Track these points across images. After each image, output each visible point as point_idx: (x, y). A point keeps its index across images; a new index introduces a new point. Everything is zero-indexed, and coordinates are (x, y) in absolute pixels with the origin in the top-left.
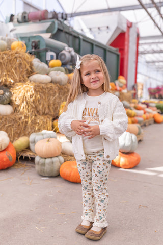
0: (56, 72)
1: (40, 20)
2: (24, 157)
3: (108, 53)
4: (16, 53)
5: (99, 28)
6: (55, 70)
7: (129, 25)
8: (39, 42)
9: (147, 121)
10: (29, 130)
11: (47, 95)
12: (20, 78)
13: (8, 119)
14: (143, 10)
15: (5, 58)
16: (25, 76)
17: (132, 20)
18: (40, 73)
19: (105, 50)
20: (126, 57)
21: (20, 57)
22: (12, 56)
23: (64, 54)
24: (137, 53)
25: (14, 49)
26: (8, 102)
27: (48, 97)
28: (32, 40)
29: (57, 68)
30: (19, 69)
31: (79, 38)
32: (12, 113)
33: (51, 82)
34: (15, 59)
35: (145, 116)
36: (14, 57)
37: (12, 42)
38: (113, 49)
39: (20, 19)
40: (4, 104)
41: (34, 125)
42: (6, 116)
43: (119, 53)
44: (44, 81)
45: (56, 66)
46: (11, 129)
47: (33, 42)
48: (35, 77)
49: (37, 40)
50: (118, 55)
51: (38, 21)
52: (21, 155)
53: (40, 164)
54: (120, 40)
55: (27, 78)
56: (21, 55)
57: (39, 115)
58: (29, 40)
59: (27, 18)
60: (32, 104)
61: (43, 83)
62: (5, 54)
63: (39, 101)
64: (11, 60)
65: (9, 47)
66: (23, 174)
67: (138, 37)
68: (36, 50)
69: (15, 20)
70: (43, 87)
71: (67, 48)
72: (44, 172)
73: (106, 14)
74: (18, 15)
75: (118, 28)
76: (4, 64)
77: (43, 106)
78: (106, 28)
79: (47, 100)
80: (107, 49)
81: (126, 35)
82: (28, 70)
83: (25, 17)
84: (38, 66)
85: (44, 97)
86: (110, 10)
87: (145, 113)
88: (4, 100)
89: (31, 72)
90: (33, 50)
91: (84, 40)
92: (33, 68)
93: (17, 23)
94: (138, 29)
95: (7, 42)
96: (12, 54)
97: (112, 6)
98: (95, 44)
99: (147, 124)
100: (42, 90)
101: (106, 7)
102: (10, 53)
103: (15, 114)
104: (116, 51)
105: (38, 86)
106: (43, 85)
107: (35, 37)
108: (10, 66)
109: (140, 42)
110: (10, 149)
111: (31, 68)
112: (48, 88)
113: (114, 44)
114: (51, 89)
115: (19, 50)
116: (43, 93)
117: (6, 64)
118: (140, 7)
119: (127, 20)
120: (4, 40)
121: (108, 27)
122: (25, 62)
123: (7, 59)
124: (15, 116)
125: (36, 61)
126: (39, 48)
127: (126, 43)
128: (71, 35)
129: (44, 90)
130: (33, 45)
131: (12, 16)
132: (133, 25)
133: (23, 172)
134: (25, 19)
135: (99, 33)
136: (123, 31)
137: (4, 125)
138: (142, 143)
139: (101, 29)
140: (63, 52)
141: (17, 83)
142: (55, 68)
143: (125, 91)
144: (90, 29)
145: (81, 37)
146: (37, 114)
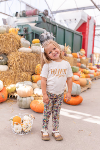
0: (36, 46)
1: (32, 15)
3: (75, 35)
4: (11, 35)
5: (70, 20)
7: (89, 18)
8: (28, 28)
9: (97, 76)
10: (17, 80)
11: (28, 60)
12: (13, 50)
13: (5, 74)
14: (97, 9)
15: (5, 38)
16: (16, 48)
17: (90, 15)
18: (25, 47)
19: (73, 33)
20: (86, 37)
21: (13, 37)
22: (8, 37)
23: (43, 36)
24: (94, 35)
25: (10, 32)
26: (5, 64)
27: (29, 61)
29: (36, 44)
30: (12, 44)
31: (56, 26)
32: (7, 70)
33: (32, 52)
34: (10, 38)
35: (95, 74)
37: (9, 29)
38: (78, 32)
39: (21, 15)
40: (3, 65)
41: (19, 77)
42: (4, 72)
43: (82, 35)
44: (27, 52)
45: (36, 43)
46: (6, 79)
47: (24, 28)
48: (21, 49)
50: (81, 36)
51: (31, 16)
52: (11, 94)
53: (19, 100)
54: (83, 27)
55: (17, 50)
56: (13, 36)
57: (23, 71)
58: (22, 27)
59: (25, 14)
60: (19, 65)
61: (26, 53)
62: (4, 35)
63: (23, 63)
64: (8, 39)
65: (7, 32)
67: (95, 26)
68: (26, 33)
69: (18, 15)
70: (26, 55)
71: (45, 32)
73: (75, 11)
74: (20, 12)
75: (81, 20)
76: (4, 41)
77: (26, 66)
78: (74, 20)
79: (28, 63)
80: (74, 32)
81: (87, 25)
82: (17, 45)
84: (23, 43)
85: (27, 61)
86: (78, 9)
87: (95, 72)
88: (3, 63)
89: (19, 46)
90: (24, 33)
91: (59, 27)
92: (21, 43)
94: (95, 21)
95: (7, 29)
96: (8, 36)
97: (79, 7)
98: (66, 29)
99: (97, 78)
100: (25, 57)
101: (76, 7)
102: (7, 35)
103: (9, 71)
104: (81, 34)
105: (23, 55)
106: (26, 54)
107: (26, 25)
108: (7, 42)
109: (96, 28)
110: (3, 91)
112: (29, 56)
113: (79, 30)
114: (31, 56)
115: (12, 33)
116: (26, 58)
117: (5, 41)
118: (95, 7)
119: (88, 15)
120: (5, 27)
121: (75, 19)
122: (16, 40)
123: (6, 38)
124: (9, 72)
125: (23, 40)
126: (28, 32)
127: (87, 29)
128: (51, 24)
129: (27, 57)
130: (25, 30)
131: (17, 13)
135: (70, 23)
136: (85, 21)
137: (2, 77)
138: (90, 90)
139: (71, 20)
140: (43, 34)
141: (11, 53)
143: (84, 58)
144: (65, 21)
146: (22, 71)
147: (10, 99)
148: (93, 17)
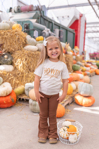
0: (41, 44)
1: (28, 11)
2: (21, 99)
3: (68, 33)
4: (16, 32)
5: (63, 17)
6: (40, 43)
7: (81, 15)
8: (29, 24)
9: (92, 73)
10: (24, 81)
11: (35, 59)
12: (18, 48)
13: (10, 74)
14: (90, 6)
15: (9, 35)
16: (22, 46)
17: (82, 13)
18: (31, 45)
19: (67, 30)
20: (78, 34)
21: (18, 34)
22: (13, 34)
23: (44, 33)
24: (85, 32)
25: (14, 29)
26: (10, 63)
27: (36, 60)
28: (25, 23)
30: (18, 42)
31: (52, 23)
32: (13, 70)
33: (38, 50)
34: (15, 35)
35: (90, 71)
36: (14, 34)
37: (13, 25)
38: (71, 30)
39: (16, 10)
40: (8, 64)
41: (27, 78)
42: (9, 72)
43: (74, 32)
44: (34, 50)
45: (40, 40)
46: (12, 81)
47: (25, 25)
48: (28, 47)
49: (28, 23)
50: (74, 34)
51: (27, 12)
52: (19, 97)
53: (33, 105)
54: (75, 24)
55: (22, 48)
56: (19, 33)
57: (31, 71)
58: (23, 23)
60: (27, 65)
61: (33, 51)
62: (9, 32)
63: (30, 63)
64: (13, 36)
65: (11, 28)
66: (21, 110)
67: (86, 24)
68: (27, 30)
69: (13, 11)
70: (33, 54)
71: (46, 29)
72: (35, 110)
73: (67, 8)
74: (14, 8)
75: (74, 17)
76: (8, 39)
77: (33, 65)
78: (67, 17)
79: (35, 62)
80: (68, 30)
81: (79, 22)
82: (23, 42)
83: (19, 9)
84: (30, 40)
85: (34, 60)
86: (69, 6)
87: (91, 68)
88: (8, 62)
89: (25, 44)
90: (26, 30)
91: (55, 24)
92: (27, 41)
93: (14, 13)
94: (86, 18)
95: (10, 25)
96: (13, 32)
97: (70, 4)
98: (61, 26)
99: (92, 75)
100: (32, 55)
101: (67, 4)
102: (12, 31)
103: (15, 71)
104: (73, 31)
105: (30, 53)
106: (33, 52)
107: (26, 21)
108: (12, 40)
109: (87, 26)
111: (25, 41)
112: (36, 54)
113: (72, 27)
114: (38, 55)
115: (17, 30)
117: (9, 38)
118: (89, 4)
119: (80, 13)
120: (8, 23)
121: (68, 16)
122: (22, 38)
123: (10, 35)
124: (16, 72)
125: (28, 37)
126: (29, 29)
127: (79, 26)
128: (47, 21)
129: (34, 56)
130: (26, 26)
131: (11, 8)
132: (83, 16)
133: (21, 109)
134: (19, 11)
135: (63, 20)
136: (77, 19)
137: (8, 78)
140: (44, 31)
141: (16, 51)
142: (40, 41)
143: (78, 55)
144: (58, 17)
145: (53, 22)
146: (29, 71)
147: (18, 102)
148: (84, 14)
